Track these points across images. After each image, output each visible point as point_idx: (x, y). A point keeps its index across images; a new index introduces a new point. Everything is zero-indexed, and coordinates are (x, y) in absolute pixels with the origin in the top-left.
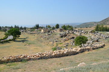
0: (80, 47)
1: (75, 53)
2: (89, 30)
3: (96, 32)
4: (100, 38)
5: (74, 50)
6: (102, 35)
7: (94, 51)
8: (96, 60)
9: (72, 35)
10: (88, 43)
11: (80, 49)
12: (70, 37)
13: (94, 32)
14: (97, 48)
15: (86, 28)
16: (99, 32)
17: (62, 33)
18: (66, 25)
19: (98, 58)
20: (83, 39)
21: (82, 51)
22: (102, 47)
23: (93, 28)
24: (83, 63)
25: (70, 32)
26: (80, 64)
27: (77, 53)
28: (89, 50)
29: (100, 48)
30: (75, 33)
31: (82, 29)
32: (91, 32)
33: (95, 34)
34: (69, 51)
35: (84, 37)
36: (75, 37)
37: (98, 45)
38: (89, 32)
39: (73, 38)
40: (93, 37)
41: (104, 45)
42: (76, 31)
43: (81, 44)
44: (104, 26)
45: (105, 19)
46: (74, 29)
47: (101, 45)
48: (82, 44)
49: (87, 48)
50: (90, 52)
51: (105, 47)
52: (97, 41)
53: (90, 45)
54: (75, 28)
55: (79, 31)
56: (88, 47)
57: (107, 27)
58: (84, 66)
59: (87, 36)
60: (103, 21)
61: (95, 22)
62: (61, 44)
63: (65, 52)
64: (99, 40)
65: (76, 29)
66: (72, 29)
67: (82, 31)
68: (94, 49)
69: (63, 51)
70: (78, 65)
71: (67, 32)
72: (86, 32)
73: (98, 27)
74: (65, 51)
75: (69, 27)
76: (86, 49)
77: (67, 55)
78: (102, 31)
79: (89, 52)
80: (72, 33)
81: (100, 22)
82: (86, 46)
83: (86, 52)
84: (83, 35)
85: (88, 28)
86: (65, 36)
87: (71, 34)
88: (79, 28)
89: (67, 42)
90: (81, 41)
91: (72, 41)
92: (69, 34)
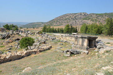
0: (27, 50)
1: (20, 57)
2: (37, 30)
3: (44, 33)
4: (47, 40)
5: (18, 53)
6: (49, 36)
7: (41, 53)
8: (43, 63)
9: (17, 37)
10: (35, 46)
11: (25, 52)
12: (14, 39)
13: (42, 33)
14: (44, 51)
15: (33, 29)
16: (47, 33)
17: (4, 33)
18: (9, 25)
19: (45, 61)
20: (29, 41)
21: (28, 54)
22: (49, 49)
23: (40, 29)
24: (29, 68)
25: (14, 32)
26: (26, 69)
27: (23, 57)
28: (35, 52)
29: (47, 50)
30: (20, 33)
31: (29, 29)
32: (38, 33)
33: (42, 36)
34: (13, 55)
35: (30, 38)
36: (20, 38)
37: (45, 47)
38: (36, 33)
39: (18, 39)
40: (40, 38)
41: (51, 47)
42: (22, 32)
43: (27, 46)
44: (51, 27)
45: (52, 20)
46: (19, 29)
47: (48, 47)
48: (29, 47)
49: (33, 50)
50: (37, 55)
51: (52, 49)
52: (44, 43)
53: (37, 47)
54: (21, 28)
55: (25, 32)
56: (35, 50)
57: (54, 28)
58: (30, 72)
59: (33, 37)
60: (50, 21)
61: (42, 23)
62: (2, 47)
63: (7, 57)
64: (46, 42)
65: (22, 30)
66: (17, 29)
67: (29, 32)
68: (41, 51)
69: (5, 55)
70: (23, 71)
71: (11, 32)
72: (33, 33)
73: (45, 28)
74: (8, 55)
75: (14, 26)
76: (32, 52)
77: (10, 61)
78: (50, 32)
79: (35, 55)
80: (17, 33)
81: (48, 22)
82: (33, 48)
83: (33, 56)
84: (29, 36)
85: (35, 29)
86: (8, 37)
87: (16, 35)
88: (26, 29)
89: (10, 45)
90: (27, 43)
91: (17, 44)
92: (13, 35)
